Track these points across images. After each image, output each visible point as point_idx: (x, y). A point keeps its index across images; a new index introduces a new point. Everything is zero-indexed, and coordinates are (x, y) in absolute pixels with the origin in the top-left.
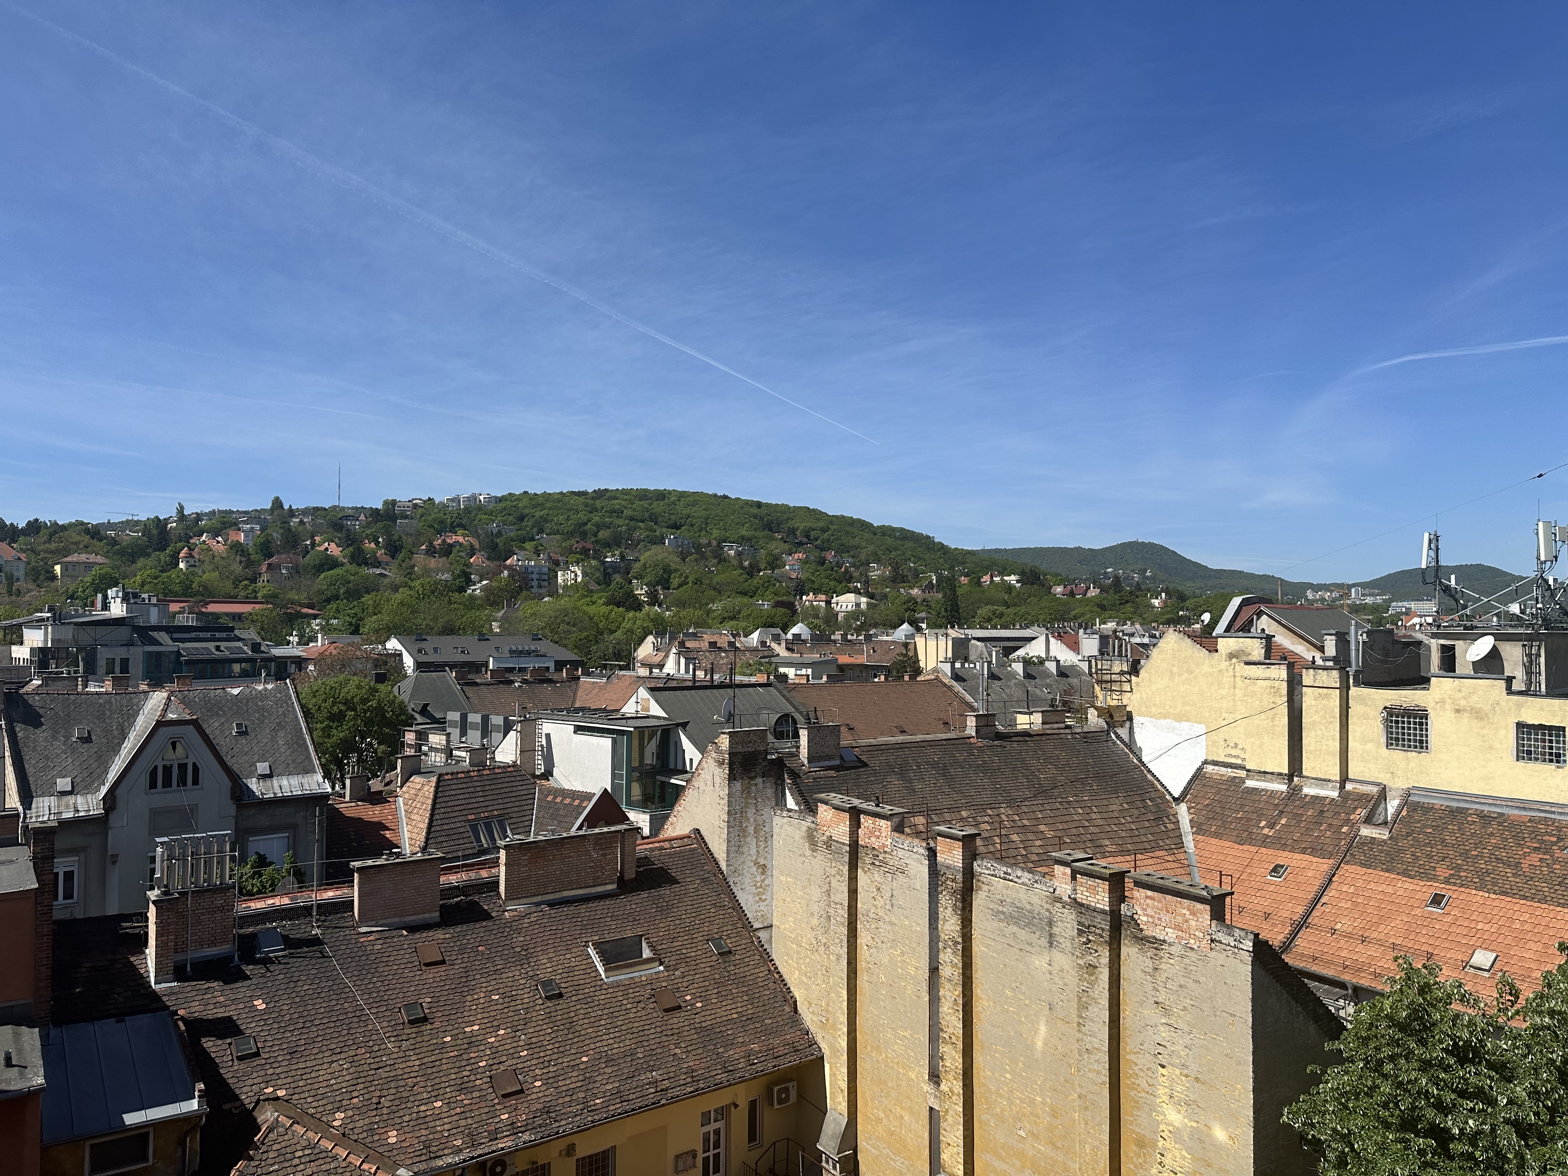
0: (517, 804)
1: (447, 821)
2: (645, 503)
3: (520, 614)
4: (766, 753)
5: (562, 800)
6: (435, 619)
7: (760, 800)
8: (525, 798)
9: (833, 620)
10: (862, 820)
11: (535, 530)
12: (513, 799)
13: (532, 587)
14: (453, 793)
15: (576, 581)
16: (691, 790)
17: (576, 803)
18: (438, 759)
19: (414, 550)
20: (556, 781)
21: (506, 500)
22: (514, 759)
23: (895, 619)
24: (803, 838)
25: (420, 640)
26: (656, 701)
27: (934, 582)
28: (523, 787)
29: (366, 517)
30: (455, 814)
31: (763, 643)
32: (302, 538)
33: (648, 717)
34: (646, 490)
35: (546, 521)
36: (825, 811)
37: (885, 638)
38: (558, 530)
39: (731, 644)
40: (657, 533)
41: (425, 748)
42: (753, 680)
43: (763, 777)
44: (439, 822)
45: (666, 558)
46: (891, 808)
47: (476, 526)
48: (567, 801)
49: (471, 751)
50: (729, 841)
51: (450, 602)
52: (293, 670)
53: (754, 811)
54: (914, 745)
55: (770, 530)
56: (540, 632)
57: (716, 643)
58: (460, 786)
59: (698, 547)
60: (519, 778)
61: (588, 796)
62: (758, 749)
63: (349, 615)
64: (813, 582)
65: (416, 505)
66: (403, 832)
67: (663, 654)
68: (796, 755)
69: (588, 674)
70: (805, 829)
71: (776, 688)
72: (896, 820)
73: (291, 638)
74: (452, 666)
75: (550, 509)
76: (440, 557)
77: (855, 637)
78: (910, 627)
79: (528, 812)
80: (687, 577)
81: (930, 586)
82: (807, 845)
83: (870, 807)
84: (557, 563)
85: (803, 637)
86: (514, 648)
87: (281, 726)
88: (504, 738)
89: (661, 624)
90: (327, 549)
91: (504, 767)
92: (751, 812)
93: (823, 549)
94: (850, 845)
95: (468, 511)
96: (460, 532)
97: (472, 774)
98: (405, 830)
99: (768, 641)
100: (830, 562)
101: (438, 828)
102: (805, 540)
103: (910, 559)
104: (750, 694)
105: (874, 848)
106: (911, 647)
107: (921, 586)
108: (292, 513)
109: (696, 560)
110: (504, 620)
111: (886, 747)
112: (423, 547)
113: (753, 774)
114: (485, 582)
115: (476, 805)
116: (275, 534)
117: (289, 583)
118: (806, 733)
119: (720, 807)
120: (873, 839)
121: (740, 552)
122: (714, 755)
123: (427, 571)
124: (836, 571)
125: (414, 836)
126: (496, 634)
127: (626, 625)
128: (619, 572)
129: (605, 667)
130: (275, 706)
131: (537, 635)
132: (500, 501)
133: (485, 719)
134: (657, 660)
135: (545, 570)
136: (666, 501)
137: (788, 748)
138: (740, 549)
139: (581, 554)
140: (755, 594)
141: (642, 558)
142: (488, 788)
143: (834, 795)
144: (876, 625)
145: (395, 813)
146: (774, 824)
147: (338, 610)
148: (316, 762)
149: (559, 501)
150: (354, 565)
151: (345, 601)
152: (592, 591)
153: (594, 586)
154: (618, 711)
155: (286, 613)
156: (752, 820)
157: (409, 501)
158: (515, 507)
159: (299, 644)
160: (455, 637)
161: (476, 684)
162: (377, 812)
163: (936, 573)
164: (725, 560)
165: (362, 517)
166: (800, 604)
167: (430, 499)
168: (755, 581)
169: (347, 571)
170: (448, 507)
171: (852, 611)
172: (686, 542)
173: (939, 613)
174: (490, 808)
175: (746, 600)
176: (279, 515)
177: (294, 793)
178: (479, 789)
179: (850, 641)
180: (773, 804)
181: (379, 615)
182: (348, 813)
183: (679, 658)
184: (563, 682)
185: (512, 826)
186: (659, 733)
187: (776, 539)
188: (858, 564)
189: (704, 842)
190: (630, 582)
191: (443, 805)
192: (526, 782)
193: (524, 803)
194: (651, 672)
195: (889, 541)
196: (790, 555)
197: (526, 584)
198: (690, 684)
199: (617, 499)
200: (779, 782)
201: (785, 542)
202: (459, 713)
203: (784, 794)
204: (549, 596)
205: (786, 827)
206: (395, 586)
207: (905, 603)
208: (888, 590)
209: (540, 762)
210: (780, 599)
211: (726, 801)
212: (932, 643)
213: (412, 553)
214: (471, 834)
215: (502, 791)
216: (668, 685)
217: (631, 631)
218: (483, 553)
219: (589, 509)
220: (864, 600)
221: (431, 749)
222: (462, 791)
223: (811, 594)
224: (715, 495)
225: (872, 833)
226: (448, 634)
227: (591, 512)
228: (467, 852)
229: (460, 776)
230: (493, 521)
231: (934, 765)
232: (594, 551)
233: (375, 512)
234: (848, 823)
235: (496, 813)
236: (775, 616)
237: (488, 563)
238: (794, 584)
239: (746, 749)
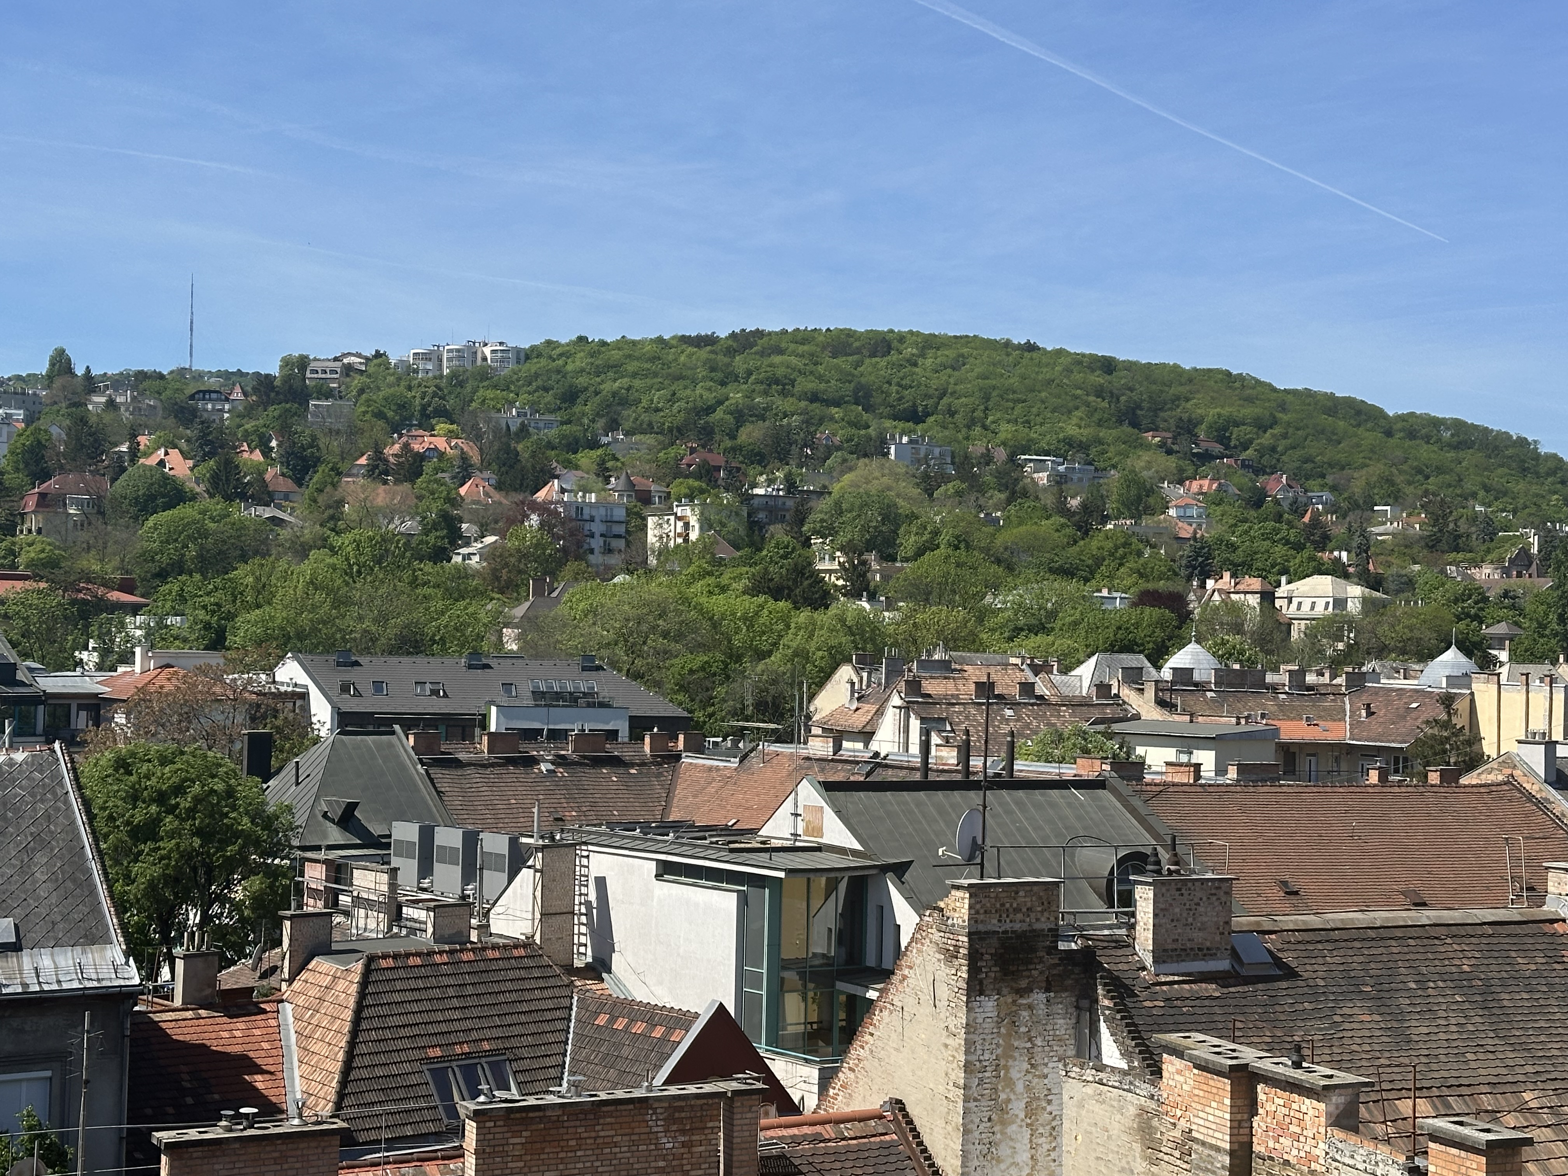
0: (533, 1028)
1: (383, 1059)
2: (844, 363)
3: (562, 610)
4: (1056, 934)
5: (627, 1027)
6: (382, 619)
7: (1039, 1042)
8: (548, 1016)
9: (1277, 636)
10: (1261, 1097)
11: (601, 423)
12: (523, 1018)
13: (592, 551)
14: (397, 997)
15: (686, 540)
16: (886, 1013)
17: (658, 1032)
18: (372, 925)
19: (343, 467)
20: (618, 982)
21: (539, 355)
22: (529, 931)
23: (1429, 637)
24: (1128, 1131)
25: (345, 665)
26: (838, 813)
27: (1535, 550)
28: (546, 993)
29: (245, 394)
30: (400, 1044)
31: (1103, 689)
32: (112, 439)
33: (819, 849)
34: (850, 334)
35: (624, 402)
36: (1179, 1072)
37: (1399, 683)
38: (650, 424)
39: (1027, 688)
40: (872, 431)
41: (344, 899)
42: (1068, 771)
43: (1048, 990)
44: (367, 1061)
45: (889, 489)
46: (1329, 1072)
47: (474, 413)
48: (639, 1028)
49: (438, 908)
50: (966, 1132)
51: (414, 583)
52: (81, 725)
53: (1026, 1066)
54: (1413, 932)
55: (1135, 424)
56: (604, 653)
57: (992, 685)
58: (413, 984)
59: (963, 463)
60: (536, 973)
61: (684, 1019)
62: (1037, 926)
63: (204, 607)
64: (1233, 547)
65: (349, 369)
66: (293, 1079)
67: (873, 708)
68: (1126, 944)
69: (697, 747)
70: (1132, 1111)
71: (1115, 792)
72: (1338, 1099)
73: (85, 656)
74: (409, 723)
75: (634, 375)
76: (397, 482)
77: (1326, 679)
78: (1462, 659)
79: (556, 1049)
80: (936, 533)
81: (1523, 560)
82: (1137, 1147)
83: (1280, 1069)
84: (645, 498)
85: (1197, 677)
86: (543, 688)
87: (40, 842)
88: (510, 882)
89: (873, 640)
90: (162, 463)
91: (505, 946)
92: (1018, 1069)
93: (1259, 471)
94: (1232, 1153)
95: (457, 379)
96: (442, 427)
97: (438, 959)
98: (297, 1073)
99: (1114, 683)
100: (1277, 502)
101: (365, 1074)
102: (1218, 448)
103: (1474, 495)
104: (1053, 805)
105: (1287, 1163)
106: (1461, 706)
107: (1501, 560)
108: (91, 383)
109: (959, 493)
110: (529, 623)
111: (1345, 935)
112: (363, 461)
113: (1023, 984)
114: (490, 539)
115: (444, 1028)
116: (55, 431)
117: (83, 536)
118: (1151, 895)
119: (947, 1054)
120: (1286, 1142)
121: (1060, 475)
122: (936, 936)
123: (369, 515)
124: (1289, 523)
125: (315, 1088)
126: (512, 656)
127: (793, 640)
128: (782, 520)
129: (740, 734)
130: (28, 798)
131: (592, 658)
132: (528, 357)
133: (471, 840)
134: (859, 721)
135: (620, 514)
136: (894, 357)
137: (1110, 927)
138: (1061, 468)
139: (698, 476)
140: (1092, 573)
141: (836, 488)
142: (470, 990)
143: (1201, 1037)
144: (1381, 652)
145: (276, 1036)
146: (1065, 1097)
147: (182, 598)
148: (112, 921)
149: (654, 359)
150: (218, 498)
151: (197, 577)
152: (720, 562)
153: (725, 552)
154: (754, 832)
155: (73, 602)
156: (1020, 1087)
157: (336, 359)
158: (558, 372)
159: (100, 667)
160: (420, 660)
161: (457, 764)
162: (238, 1034)
163: (1539, 528)
164: (1025, 494)
165: (237, 395)
166: (1199, 600)
167: (378, 355)
168: (1094, 544)
169: (203, 512)
170: (416, 371)
171: (1325, 619)
172: (937, 451)
173: (1542, 626)
174: (474, 1035)
175: (1072, 586)
176: (64, 388)
177: (65, 986)
178: (451, 992)
179: (1310, 688)
180: (1071, 1052)
181: (267, 608)
182: (179, 1033)
183: (908, 718)
184: (643, 764)
185: (521, 1078)
186: (843, 886)
187: (1148, 447)
188: (1344, 505)
189: (914, 1129)
190: (807, 543)
191: (376, 1023)
192: (552, 982)
193: (547, 1027)
194: (838, 748)
195: (1425, 453)
196: (1181, 482)
197: (579, 545)
198: (917, 776)
199: (781, 352)
200: (1085, 1003)
201: (1169, 452)
202: (416, 827)
203: (1095, 1032)
204: (630, 572)
205: (1092, 1105)
206: (302, 545)
207: (1456, 601)
208: (1417, 567)
209: (583, 939)
210: (1150, 586)
211: (960, 1040)
212: (1514, 698)
213: (339, 474)
214: (432, 1089)
215: (501, 998)
216: (877, 777)
217: (801, 654)
218: (487, 474)
219: (719, 375)
220: (1355, 591)
221: (358, 901)
222: (416, 995)
223: (1227, 575)
224: (1008, 344)
225: (1282, 1130)
226: (409, 653)
227: (723, 384)
228: (424, 1129)
229: (411, 961)
230: (512, 404)
231: (1462, 981)
232: (730, 471)
233: (264, 383)
234: (1228, 1102)
235: (486, 1046)
236: (1137, 625)
237: (497, 496)
238: (1187, 551)
239: (1008, 926)
